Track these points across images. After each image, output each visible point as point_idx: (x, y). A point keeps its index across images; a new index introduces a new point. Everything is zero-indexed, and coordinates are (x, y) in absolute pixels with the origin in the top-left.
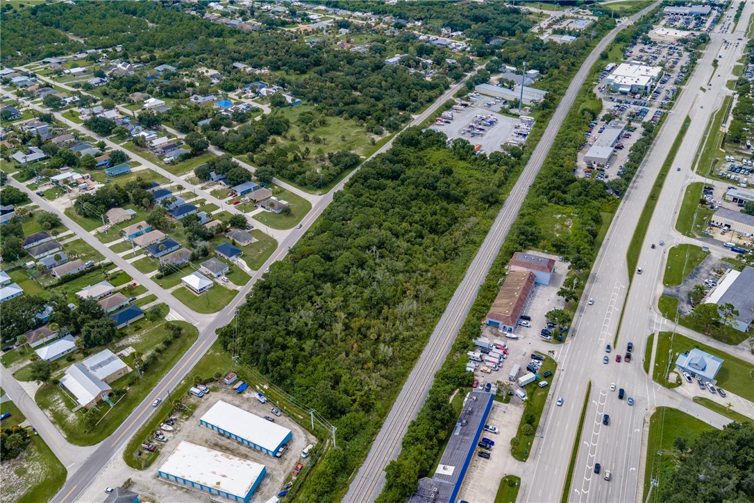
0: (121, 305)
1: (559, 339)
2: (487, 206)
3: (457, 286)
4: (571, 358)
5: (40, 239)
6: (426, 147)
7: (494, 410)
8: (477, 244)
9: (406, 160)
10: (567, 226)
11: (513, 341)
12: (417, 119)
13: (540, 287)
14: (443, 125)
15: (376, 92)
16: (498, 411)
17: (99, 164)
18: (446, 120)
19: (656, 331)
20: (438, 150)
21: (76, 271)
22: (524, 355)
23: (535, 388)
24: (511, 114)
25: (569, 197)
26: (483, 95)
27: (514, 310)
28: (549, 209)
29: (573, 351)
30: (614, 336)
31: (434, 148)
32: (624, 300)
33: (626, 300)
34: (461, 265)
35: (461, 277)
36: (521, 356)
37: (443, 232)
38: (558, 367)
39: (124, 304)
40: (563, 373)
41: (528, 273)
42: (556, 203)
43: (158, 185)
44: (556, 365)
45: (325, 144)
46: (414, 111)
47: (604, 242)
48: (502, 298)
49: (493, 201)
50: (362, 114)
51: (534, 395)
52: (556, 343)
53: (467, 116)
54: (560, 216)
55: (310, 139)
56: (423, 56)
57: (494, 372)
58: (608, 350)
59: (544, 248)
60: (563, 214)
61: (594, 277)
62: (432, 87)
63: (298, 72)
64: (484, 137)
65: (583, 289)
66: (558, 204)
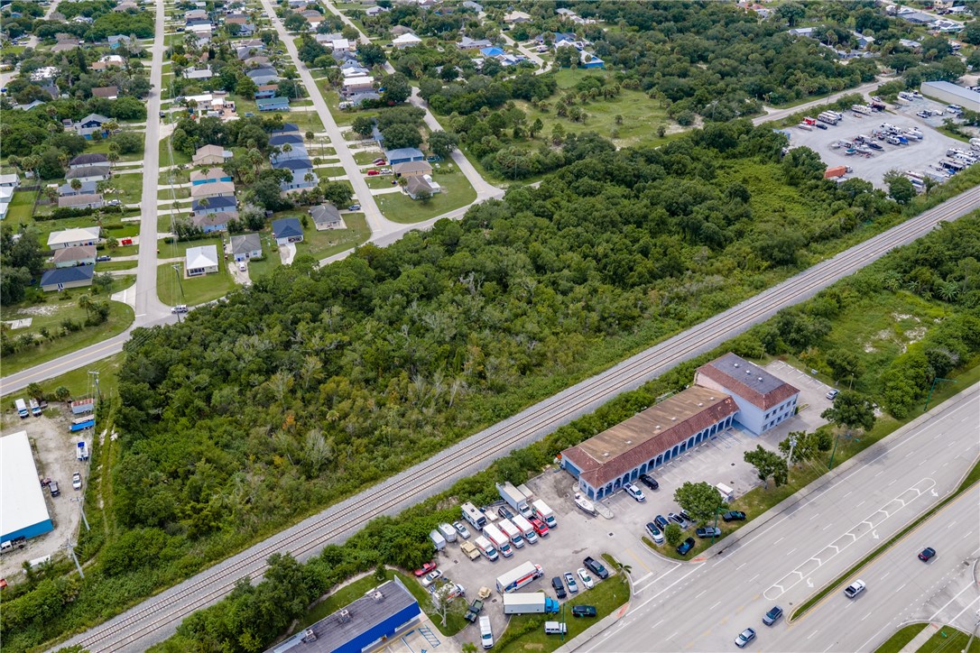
0: (81, 262)
1: (681, 549)
2: (766, 264)
3: (577, 380)
4: (671, 598)
5: (94, 162)
6: (743, 155)
7: (409, 638)
8: (684, 322)
9: (679, 163)
10: (906, 340)
11: (583, 517)
12: (772, 114)
13: (738, 435)
14: (810, 130)
15: (730, 66)
16: (413, 644)
17: (261, 94)
18: (821, 123)
19: (938, 620)
20: (763, 162)
21: (83, 207)
22: (577, 552)
23: (532, 630)
24: (958, 133)
25: (950, 287)
26: (930, 98)
27: (624, 456)
28: (892, 300)
29: (688, 587)
30: (817, 591)
31: (757, 159)
32: (910, 522)
33: (916, 524)
34: (619, 348)
35: (596, 369)
36: (568, 552)
37: (633, 285)
38: (627, 606)
39: (86, 261)
40: (622, 625)
41: (722, 397)
42: (918, 292)
43: (297, 130)
44: (626, 599)
45: (585, 124)
46: (775, 102)
47: (965, 392)
48: (627, 427)
49: (784, 260)
50: (677, 92)
51: (516, 643)
52: (668, 555)
53: (869, 124)
54: (905, 317)
55: (568, 113)
56: (864, 31)
57: (484, 562)
58: (770, 620)
59: (810, 362)
60: (918, 315)
61: (882, 450)
62: (841, 73)
63: (636, 28)
64: (872, 160)
65: (831, 468)
66: (921, 295)
